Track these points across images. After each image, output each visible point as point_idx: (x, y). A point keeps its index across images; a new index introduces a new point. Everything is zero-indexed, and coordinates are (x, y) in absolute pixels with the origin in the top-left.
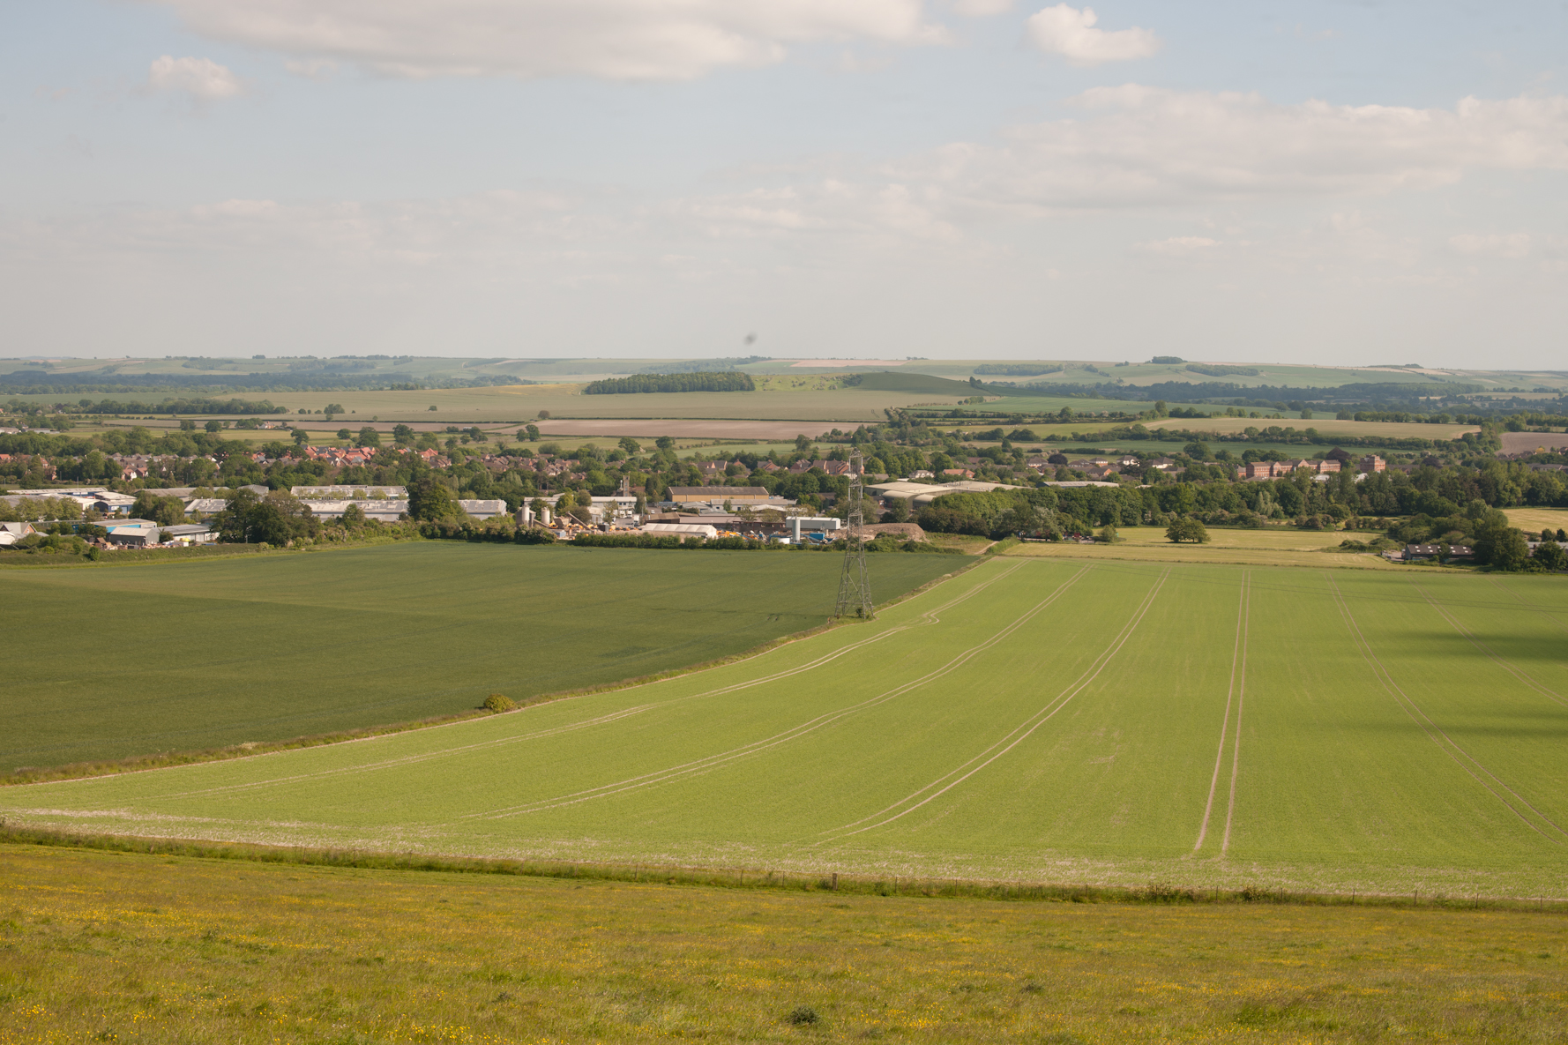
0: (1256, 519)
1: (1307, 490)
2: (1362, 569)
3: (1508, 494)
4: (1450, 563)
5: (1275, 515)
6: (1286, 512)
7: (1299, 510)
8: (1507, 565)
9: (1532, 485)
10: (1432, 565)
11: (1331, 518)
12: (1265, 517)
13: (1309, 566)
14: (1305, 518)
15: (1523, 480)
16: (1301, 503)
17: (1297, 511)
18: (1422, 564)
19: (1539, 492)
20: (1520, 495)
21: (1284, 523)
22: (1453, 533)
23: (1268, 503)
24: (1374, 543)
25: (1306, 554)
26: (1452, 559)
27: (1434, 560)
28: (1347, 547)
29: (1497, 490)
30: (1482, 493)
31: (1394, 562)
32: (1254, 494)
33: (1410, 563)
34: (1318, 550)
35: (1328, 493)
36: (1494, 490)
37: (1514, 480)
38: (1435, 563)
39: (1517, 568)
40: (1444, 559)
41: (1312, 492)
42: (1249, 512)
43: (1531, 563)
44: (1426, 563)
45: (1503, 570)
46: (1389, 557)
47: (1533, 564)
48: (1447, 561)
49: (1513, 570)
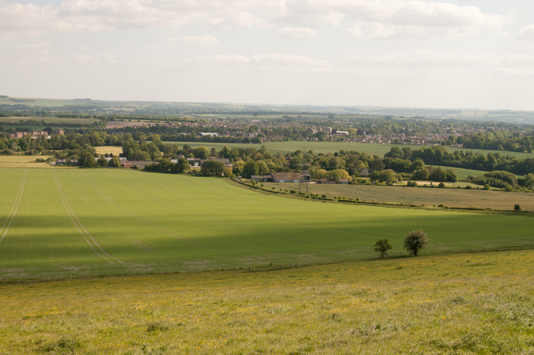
0: (11, 152)
1: (30, 142)
2: (39, 168)
3: (99, 142)
4: (71, 165)
5: (18, 150)
6: (22, 149)
7: (27, 148)
8: (88, 166)
9: (108, 138)
10: (64, 166)
11: (37, 151)
12: (14, 151)
13: (21, 168)
14: (28, 151)
15: (105, 137)
16: (27, 146)
17: (26, 149)
18: (61, 166)
19: (110, 141)
20: (104, 142)
21: (20, 153)
22: (74, 155)
23: (16, 146)
24: (48, 159)
25: (23, 164)
26: (72, 164)
27: (65, 164)
28: (38, 161)
29: (96, 140)
30: (91, 142)
31: (52, 166)
32: (11, 143)
33: (57, 166)
34: (28, 162)
35: (37, 142)
36: (94, 141)
37: (101, 137)
38: (66, 165)
39: (91, 166)
40: (68, 164)
41: (31, 142)
42: (8, 150)
43: (96, 165)
44: (62, 165)
45: (87, 167)
46: (51, 164)
47: (97, 165)
48: (70, 165)
49: (90, 167)
